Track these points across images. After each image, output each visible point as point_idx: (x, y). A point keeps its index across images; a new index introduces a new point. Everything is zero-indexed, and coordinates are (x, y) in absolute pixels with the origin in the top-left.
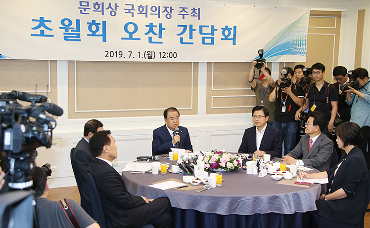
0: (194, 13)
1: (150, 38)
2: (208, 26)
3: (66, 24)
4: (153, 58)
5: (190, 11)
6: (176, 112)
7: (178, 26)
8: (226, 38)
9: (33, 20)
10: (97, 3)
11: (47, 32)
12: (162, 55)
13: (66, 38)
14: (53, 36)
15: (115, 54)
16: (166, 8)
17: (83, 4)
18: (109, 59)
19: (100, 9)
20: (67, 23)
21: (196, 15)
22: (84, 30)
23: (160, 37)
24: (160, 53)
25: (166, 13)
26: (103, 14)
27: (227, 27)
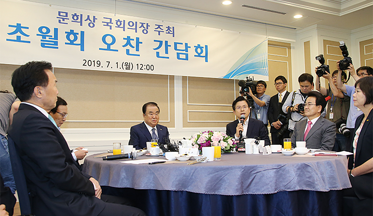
0: (169, 31)
1: (128, 51)
2: (182, 44)
3: (43, 32)
4: (131, 69)
5: (165, 29)
6: (156, 107)
7: (155, 41)
8: (199, 55)
9: (10, 26)
10: (75, 14)
11: (23, 38)
12: (140, 67)
13: (43, 45)
14: (29, 42)
15: (93, 63)
16: (142, 24)
17: (61, 14)
18: (87, 68)
19: (79, 20)
22: (62, 39)
23: (137, 50)
24: (138, 65)
25: (143, 28)
26: (81, 25)
27: (199, 45)
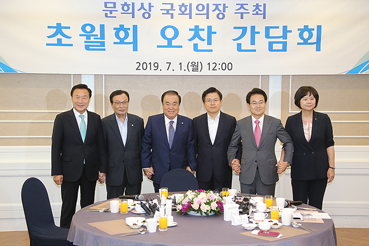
0: (257, 10)
1: (196, 46)
2: (278, 27)
3: (87, 30)
4: (199, 69)
5: (250, 8)
8: (306, 42)
9: (49, 27)
10: (126, 3)
11: (65, 41)
12: (212, 66)
13: (87, 48)
14: (72, 45)
15: (149, 66)
16: (217, 5)
17: (108, 5)
18: (142, 72)
19: (130, 11)
21: (260, 12)
22: (110, 37)
23: (209, 43)
24: (209, 64)
25: (217, 12)
26: (133, 17)
27: (306, 27)
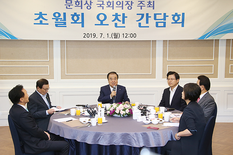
0: (150, 5)
1: (116, 24)
2: (161, 14)
4: (118, 37)
5: (146, 3)
7: (137, 14)
8: (176, 22)
9: (35, 14)
10: (77, 1)
11: (44, 22)
12: (125, 35)
13: (56, 26)
14: (48, 24)
15: (90, 35)
16: (128, 2)
17: (68, 2)
18: (86, 39)
19: (80, 5)
20: (57, 15)
21: (151, 6)
22: (69, 20)
23: (124, 23)
24: (123, 34)
25: (128, 5)
26: (82, 8)
27: (176, 14)
